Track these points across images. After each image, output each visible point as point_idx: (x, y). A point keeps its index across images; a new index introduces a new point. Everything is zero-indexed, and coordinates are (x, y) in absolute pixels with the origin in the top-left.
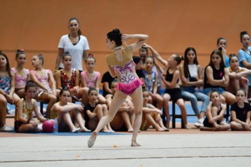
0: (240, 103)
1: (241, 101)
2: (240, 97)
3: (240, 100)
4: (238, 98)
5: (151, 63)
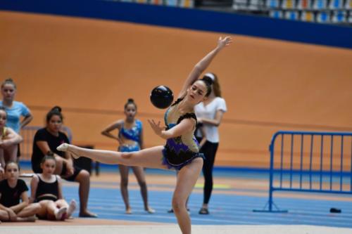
2: (13, 172)
3: (12, 176)
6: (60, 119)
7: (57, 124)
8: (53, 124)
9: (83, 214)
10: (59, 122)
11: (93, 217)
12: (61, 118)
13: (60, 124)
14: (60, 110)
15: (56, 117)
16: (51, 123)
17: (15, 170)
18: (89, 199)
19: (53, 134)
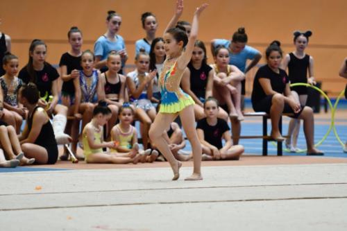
0: (211, 119)
1: (212, 116)
2: (211, 110)
3: (211, 114)
4: (208, 112)
5: (90, 61)
6: (280, 55)
7: (276, 60)
8: (273, 60)
9: (311, 152)
10: (278, 57)
11: (321, 154)
12: (281, 53)
13: (280, 59)
14: (278, 44)
15: (276, 53)
16: (270, 59)
17: (214, 108)
18: (315, 137)
19: (274, 70)
